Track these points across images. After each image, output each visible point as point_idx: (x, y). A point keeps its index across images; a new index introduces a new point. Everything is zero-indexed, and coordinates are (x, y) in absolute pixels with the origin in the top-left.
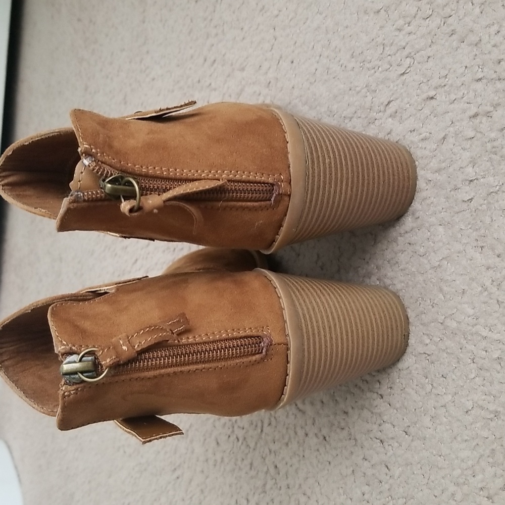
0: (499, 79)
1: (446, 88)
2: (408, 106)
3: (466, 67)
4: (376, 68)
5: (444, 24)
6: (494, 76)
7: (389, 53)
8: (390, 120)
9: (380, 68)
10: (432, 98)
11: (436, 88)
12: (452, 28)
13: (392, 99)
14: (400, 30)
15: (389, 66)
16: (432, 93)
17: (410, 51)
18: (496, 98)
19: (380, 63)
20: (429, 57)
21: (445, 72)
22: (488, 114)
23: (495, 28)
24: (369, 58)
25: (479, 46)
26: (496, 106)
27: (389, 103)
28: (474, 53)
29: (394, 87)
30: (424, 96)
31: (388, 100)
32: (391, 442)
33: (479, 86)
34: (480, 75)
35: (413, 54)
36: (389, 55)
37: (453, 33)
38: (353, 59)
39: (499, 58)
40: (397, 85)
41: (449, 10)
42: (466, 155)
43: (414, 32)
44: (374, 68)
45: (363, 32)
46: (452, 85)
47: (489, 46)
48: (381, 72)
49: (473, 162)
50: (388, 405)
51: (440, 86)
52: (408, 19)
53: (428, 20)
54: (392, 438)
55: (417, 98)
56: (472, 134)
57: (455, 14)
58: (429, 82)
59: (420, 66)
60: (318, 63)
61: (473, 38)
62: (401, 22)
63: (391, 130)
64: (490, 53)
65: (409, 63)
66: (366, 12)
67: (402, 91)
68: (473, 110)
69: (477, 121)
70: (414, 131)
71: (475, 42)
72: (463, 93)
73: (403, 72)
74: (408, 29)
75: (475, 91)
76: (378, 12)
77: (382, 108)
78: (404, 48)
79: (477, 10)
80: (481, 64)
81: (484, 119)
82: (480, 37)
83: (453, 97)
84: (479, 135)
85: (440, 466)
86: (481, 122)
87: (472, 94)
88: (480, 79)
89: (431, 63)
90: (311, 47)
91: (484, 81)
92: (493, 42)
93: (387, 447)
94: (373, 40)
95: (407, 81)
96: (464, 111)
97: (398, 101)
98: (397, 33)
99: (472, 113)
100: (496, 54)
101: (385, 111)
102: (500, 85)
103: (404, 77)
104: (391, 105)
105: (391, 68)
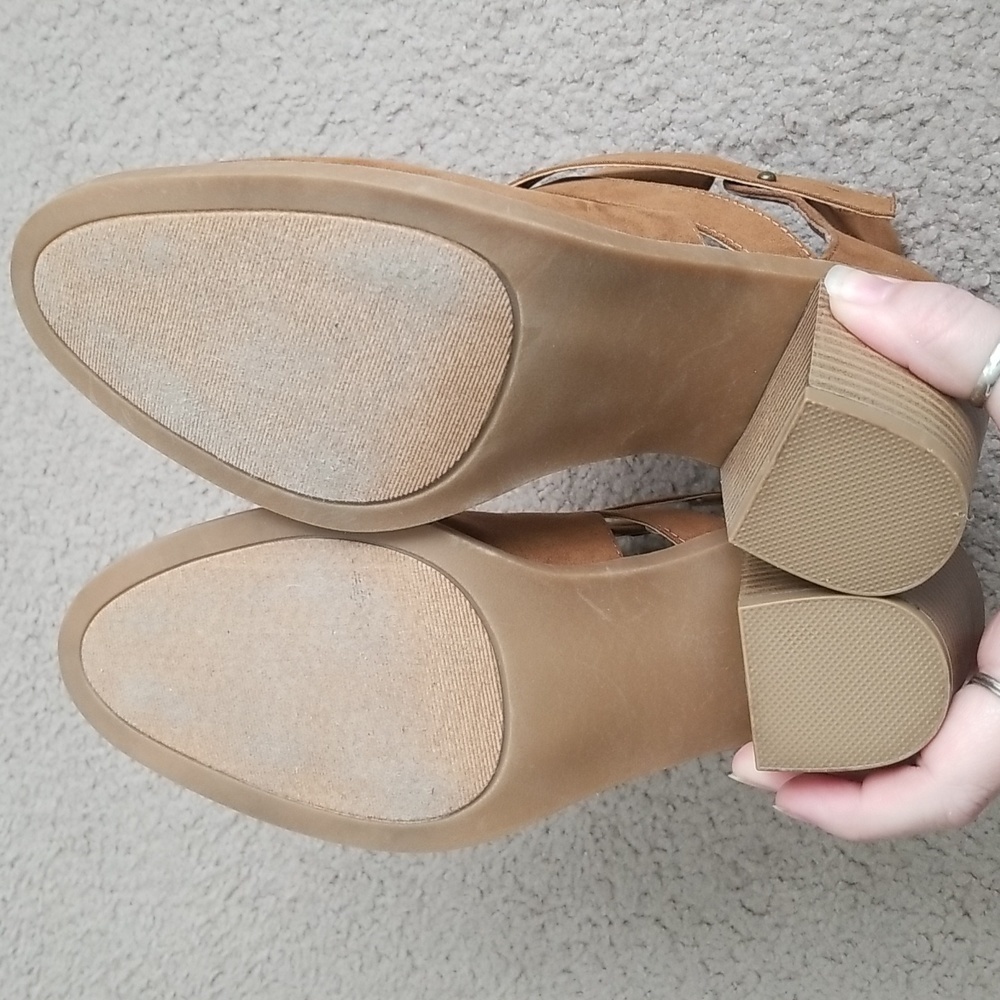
0: (191, 47)
1: (134, 80)
2: (97, 119)
3: (147, 49)
4: (35, 94)
5: (100, 12)
6: (183, 46)
7: (44, 70)
8: (81, 144)
9: (40, 92)
10: (123, 98)
11: (123, 86)
12: (112, 14)
13: (72, 120)
14: (46, 39)
15: (51, 84)
16: (121, 93)
17: (71, 57)
18: (196, 68)
19: (37, 86)
20: (98, 56)
21: (125, 65)
22: (195, 88)
24: (20, 86)
25: (152, 21)
26: (200, 76)
27: (71, 126)
28: (150, 31)
29: (69, 105)
30: (114, 99)
31: (69, 123)
33: (172, 63)
34: (167, 52)
35: (76, 59)
36: (46, 72)
37: (115, 19)
39: (181, 26)
40: (73, 102)
42: (193, 141)
43: (65, 35)
46: (140, 75)
47: (163, 17)
48: (43, 97)
49: (203, 146)
51: (126, 82)
52: (51, 24)
53: (78, 15)
55: (104, 106)
56: (186, 116)
58: (112, 83)
59: (90, 69)
61: (142, 16)
62: (44, 30)
63: (89, 155)
64: (167, 24)
67: (82, 105)
68: (177, 92)
69: (186, 100)
70: (118, 143)
71: (146, 19)
72: (158, 79)
73: (72, 84)
74: (56, 34)
75: (169, 70)
76: (7, 28)
77: (65, 136)
78: (62, 57)
80: (163, 39)
81: (194, 95)
82: (149, 12)
83: (147, 86)
84: (196, 114)
86: (192, 100)
87: (167, 75)
88: (169, 56)
89: (104, 61)
91: (175, 56)
92: (166, 13)
94: (15, 62)
95: (82, 92)
96: (167, 97)
97: (82, 119)
98: (45, 43)
99: (177, 95)
100: (175, 23)
101: (70, 138)
102: (193, 54)
103: (77, 90)
104: (75, 126)
105: (55, 86)
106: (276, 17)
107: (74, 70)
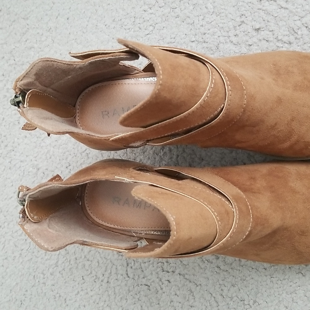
0: (205, 42)
1: (175, 44)
3: (186, 34)
4: (130, 29)
5: (172, 11)
6: (202, 40)
9: (133, 29)
12: (177, 14)
15: (139, 29)
17: (153, 23)
18: (203, 51)
19: (133, 27)
20: (164, 27)
21: (173, 36)
23: (202, 17)
24: (126, 23)
25: (193, 25)
28: (190, 28)
29: (143, 40)
34: (193, 39)
36: (139, 23)
37: (178, 17)
38: (114, 23)
39: (205, 32)
40: (145, 40)
41: (175, 5)
43: (154, 13)
45: (121, 9)
47: (199, 26)
48: (133, 32)
51: (171, 42)
52: (151, 6)
53: (162, 8)
57: (179, 7)
58: (164, 40)
59: (158, 31)
60: (88, 21)
61: (190, 21)
62: (146, 7)
64: (199, 29)
71: (191, 23)
73: (148, 33)
74: (150, 11)
78: (148, 21)
79: (192, 7)
80: (194, 34)
82: (194, 21)
89: (165, 30)
90: (83, 12)
91: (196, 42)
92: (201, 24)
94: (128, 14)
95: (151, 38)
98: (144, 12)
100: (202, 30)
102: (205, 45)
103: (149, 36)
105: (140, 30)
106: (248, 47)
107: (151, 28)
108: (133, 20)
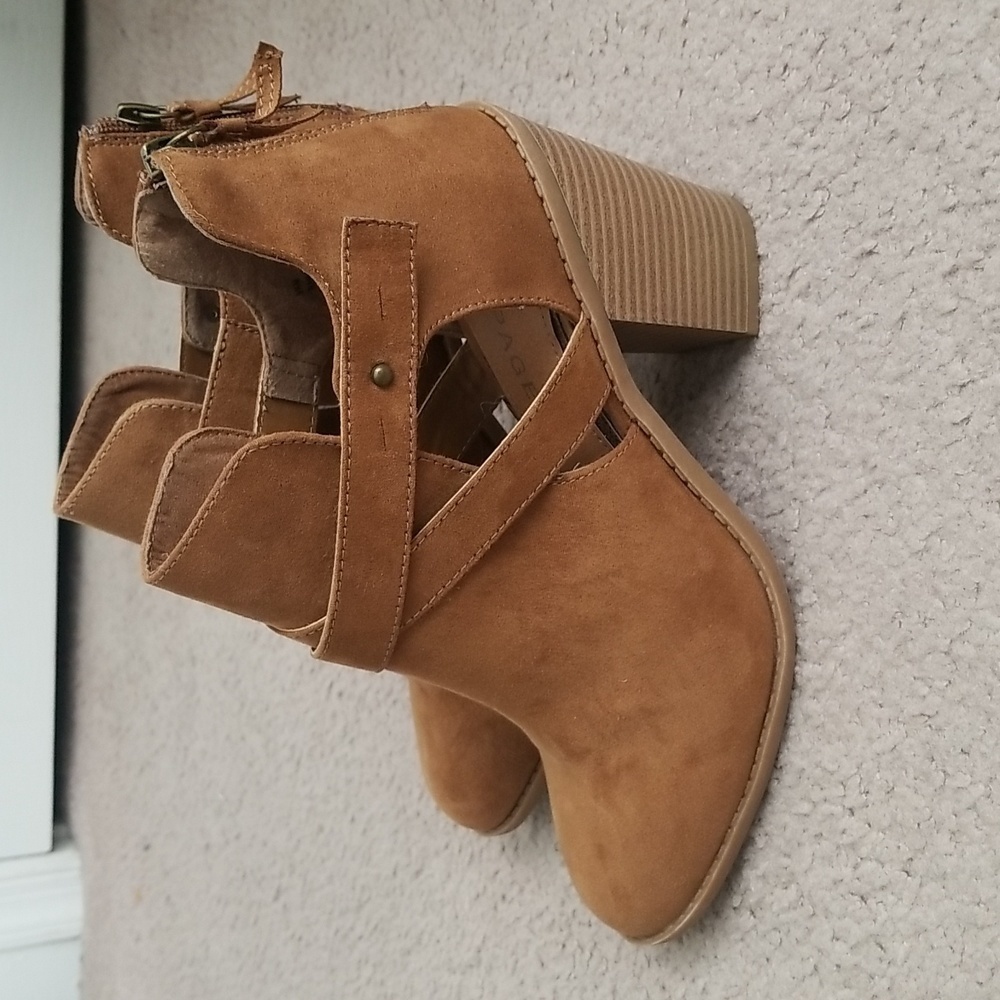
0: (987, 203)
1: (893, 231)
2: (829, 272)
3: (925, 190)
5: (875, 122)
6: (977, 198)
7: (782, 188)
8: (799, 301)
9: (770, 216)
10: (870, 253)
11: (876, 234)
12: (891, 127)
13: (798, 265)
14: (797, 145)
15: (785, 210)
16: (869, 244)
17: (821, 177)
18: (987, 235)
19: (769, 207)
20: (855, 183)
21: (887, 205)
22: (975, 266)
23: (968, 116)
25: (942, 150)
26: (988, 249)
27: (793, 272)
28: (936, 165)
29: (799, 243)
30: (857, 251)
31: (791, 269)
32: (880, 896)
33: (953, 219)
34: (951, 201)
35: (825, 182)
36: (784, 191)
37: (893, 135)
39: (982, 166)
40: (805, 240)
41: (881, 98)
42: (948, 342)
43: (822, 144)
44: (760, 217)
45: (732, 158)
46: (903, 226)
47: (961, 148)
48: (772, 223)
49: (961, 353)
50: (867, 826)
51: (882, 230)
52: (809, 126)
53: (845, 120)
54: (883, 888)
55: (843, 256)
56: (951, 304)
57: (892, 103)
58: (862, 227)
59: (841, 201)
61: (931, 140)
62: (798, 131)
63: (804, 319)
64: (963, 160)
65: (820, 199)
66: (731, 124)
67: (815, 248)
68: (948, 262)
69: (957, 280)
70: (845, 314)
71: (936, 145)
72: (926, 237)
73: (811, 216)
74: (810, 141)
75: (947, 229)
76: (754, 120)
77: (782, 284)
78: (809, 175)
79: (931, 92)
80: (951, 181)
81: (970, 274)
82: (943, 136)
83: (909, 245)
84: (965, 304)
85: (980, 923)
86: (965, 281)
87: (941, 235)
88: (952, 208)
89: (860, 194)
91: (961, 209)
92: (966, 142)
93: (874, 906)
94: (751, 168)
95: (822, 229)
96: (932, 267)
97: (809, 267)
98: (793, 151)
99: (947, 268)
100: (975, 161)
101: (788, 287)
102: (990, 212)
103: (815, 224)
104: (797, 275)
105: (789, 213)
108: (765, 184)
